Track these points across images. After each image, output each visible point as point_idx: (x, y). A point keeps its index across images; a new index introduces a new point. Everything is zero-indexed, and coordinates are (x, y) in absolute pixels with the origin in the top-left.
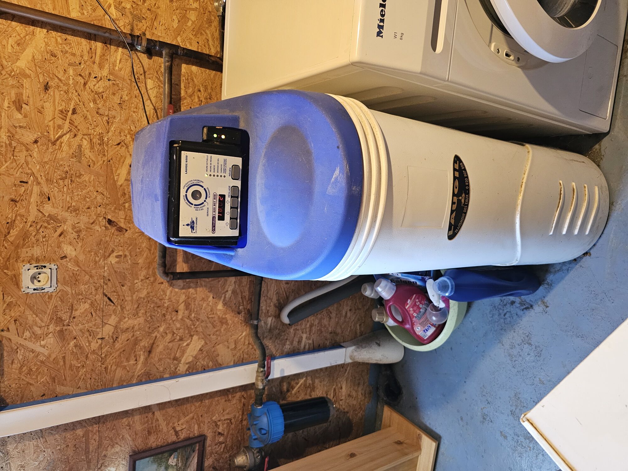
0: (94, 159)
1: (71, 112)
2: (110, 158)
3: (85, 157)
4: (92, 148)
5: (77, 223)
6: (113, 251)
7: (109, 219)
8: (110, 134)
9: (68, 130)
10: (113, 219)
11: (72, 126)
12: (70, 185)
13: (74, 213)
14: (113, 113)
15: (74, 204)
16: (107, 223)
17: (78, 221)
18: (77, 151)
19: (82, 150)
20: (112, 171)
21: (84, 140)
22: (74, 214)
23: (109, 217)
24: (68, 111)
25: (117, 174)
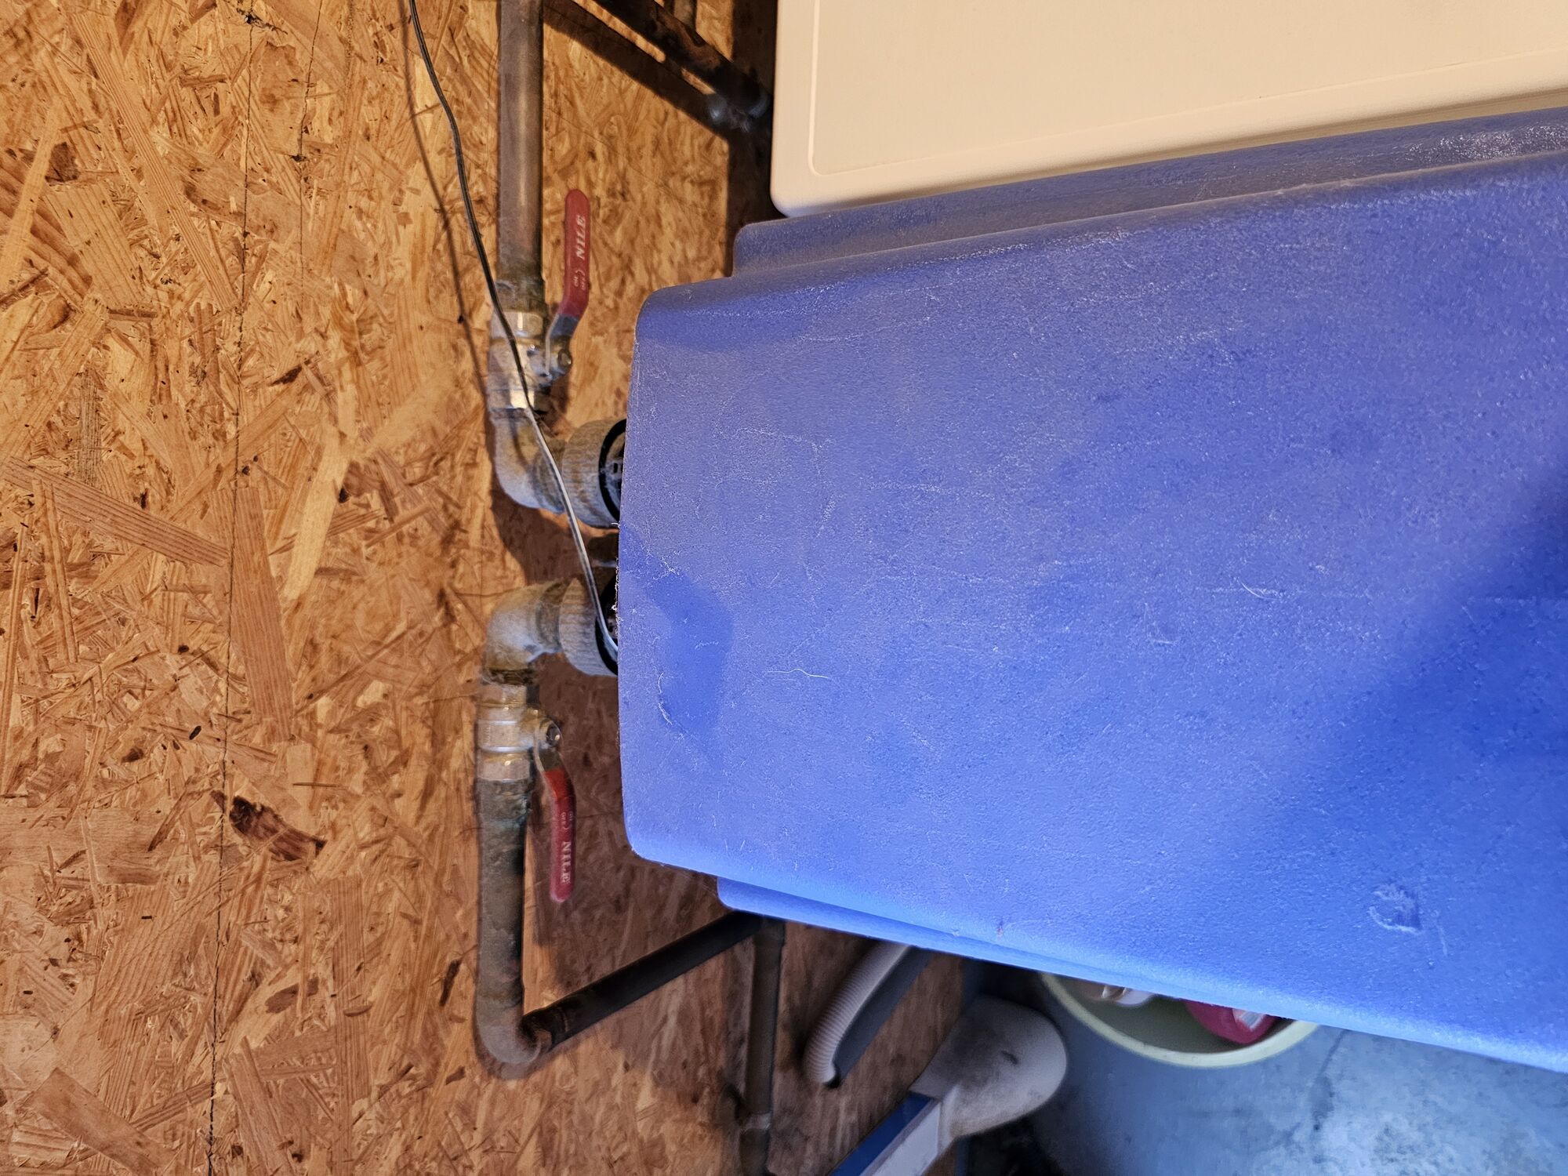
0: (168, 462)
1: (41, 166)
2: (249, 455)
3: (123, 448)
4: (160, 392)
5: (68, 864)
6: (255, 979)
7: (239, 802)
8: (252, 317)
9: (26, 277)
10: (259, 799)
11: (46, 249)
12: (28, 626)
13: (52, 804)
14: (265, 204)
15: (50, 744)
16: (228, 824)
17: (74, 848)
18: (73, 410)
19: (106, 401)
20: (260, 525)
21: (112, 342)
22: (50, 807)
23: (241, 789)
24: (29, 157)
25: (280, 544)
